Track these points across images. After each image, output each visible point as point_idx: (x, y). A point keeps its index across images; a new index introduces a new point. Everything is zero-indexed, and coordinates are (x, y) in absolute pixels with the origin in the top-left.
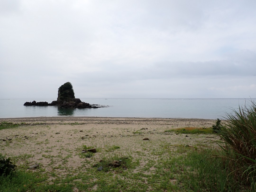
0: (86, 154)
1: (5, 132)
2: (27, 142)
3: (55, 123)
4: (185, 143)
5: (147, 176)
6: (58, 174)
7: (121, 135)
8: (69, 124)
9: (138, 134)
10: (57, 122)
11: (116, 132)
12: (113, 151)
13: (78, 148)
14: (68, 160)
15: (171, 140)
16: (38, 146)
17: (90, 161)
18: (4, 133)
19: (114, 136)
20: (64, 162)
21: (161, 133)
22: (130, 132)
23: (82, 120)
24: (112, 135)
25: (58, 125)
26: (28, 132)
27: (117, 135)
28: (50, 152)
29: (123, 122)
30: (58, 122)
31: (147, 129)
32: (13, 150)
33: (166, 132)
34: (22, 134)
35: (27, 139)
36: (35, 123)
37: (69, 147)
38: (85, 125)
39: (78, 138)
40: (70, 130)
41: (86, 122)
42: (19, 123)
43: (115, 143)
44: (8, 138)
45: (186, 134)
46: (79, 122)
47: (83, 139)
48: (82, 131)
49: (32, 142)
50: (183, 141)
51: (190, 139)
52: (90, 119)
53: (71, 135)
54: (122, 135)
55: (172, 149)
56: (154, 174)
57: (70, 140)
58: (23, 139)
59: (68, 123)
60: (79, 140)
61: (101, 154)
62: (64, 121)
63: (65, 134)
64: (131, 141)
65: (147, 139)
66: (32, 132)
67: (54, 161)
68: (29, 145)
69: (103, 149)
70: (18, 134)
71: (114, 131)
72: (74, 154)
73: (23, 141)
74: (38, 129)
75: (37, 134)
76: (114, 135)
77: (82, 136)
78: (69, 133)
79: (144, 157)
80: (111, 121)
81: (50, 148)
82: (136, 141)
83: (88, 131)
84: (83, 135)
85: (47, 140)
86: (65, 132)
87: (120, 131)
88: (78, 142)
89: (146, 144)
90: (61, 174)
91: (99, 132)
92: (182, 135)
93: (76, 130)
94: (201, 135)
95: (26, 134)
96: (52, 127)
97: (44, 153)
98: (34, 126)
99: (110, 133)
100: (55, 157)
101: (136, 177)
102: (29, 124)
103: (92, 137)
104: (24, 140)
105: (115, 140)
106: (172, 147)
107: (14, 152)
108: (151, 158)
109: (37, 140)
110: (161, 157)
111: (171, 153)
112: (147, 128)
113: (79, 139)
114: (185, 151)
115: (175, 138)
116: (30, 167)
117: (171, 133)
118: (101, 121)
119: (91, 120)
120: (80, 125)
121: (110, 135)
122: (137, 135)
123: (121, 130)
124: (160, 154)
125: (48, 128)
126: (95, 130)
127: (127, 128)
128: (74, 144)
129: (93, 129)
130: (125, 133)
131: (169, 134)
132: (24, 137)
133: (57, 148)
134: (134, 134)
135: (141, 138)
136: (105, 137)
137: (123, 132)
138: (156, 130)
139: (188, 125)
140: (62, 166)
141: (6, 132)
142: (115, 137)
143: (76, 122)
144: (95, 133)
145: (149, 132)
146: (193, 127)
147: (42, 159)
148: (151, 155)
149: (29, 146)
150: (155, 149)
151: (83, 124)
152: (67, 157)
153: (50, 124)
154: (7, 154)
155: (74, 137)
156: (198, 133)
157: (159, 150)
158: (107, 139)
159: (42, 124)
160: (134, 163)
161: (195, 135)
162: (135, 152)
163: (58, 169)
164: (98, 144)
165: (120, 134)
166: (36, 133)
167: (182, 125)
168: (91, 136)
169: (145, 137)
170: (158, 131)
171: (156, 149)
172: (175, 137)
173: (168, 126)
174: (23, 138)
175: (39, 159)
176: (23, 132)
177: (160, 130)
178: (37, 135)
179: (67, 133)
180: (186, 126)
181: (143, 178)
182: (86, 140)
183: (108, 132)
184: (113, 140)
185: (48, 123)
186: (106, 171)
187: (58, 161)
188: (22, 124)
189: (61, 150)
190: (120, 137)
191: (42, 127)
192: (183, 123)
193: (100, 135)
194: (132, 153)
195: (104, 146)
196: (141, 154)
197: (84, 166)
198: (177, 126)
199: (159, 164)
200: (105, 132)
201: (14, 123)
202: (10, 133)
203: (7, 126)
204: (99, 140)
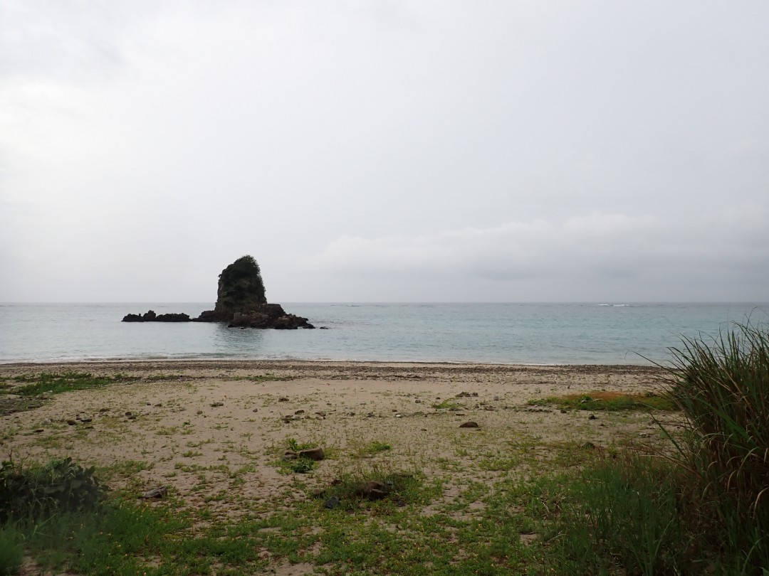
0: (296, 463)
1: (74, 399)
2: (134, 427)
3: (210, 375)
4: (583, 438)
5: (460, 525)
6: (220, 515)
7: (396, 413)
9: (448, 409)
10: (215, 373)
11: (384, 404)
12: (370, 455)
13: (273, 447)
14: (245, 478)
15: (545, 427)
16: (162, 440)
17: (305, 482)
18: (68, 401)
19: (378, 415)
20: (234, 483)
21: (516, 409)
22: (423, 403)
23: (286, 368)
24: (370, 411)
25: (217, 382)
26: (135, 400)
27: (386, 412)
28: (197, 455)
29: (404, 374)
30: (219, 373)
31: (476, 395)
32: (97, 450)
33: (531, 404)
34: (119, 407)
35: (132, 420)
36: (153, 374)
37: (247, 443)
38: (295, 380)
39: (275, 420)
40: (252, 397)
41: (297, 373)
42: (111, 374)
43: (378, 434)
44: (82, 417)
45: (590, 413)
46: (277, 373)
47: (288, 422)
48: (286, 400)
49: (146, 427)
50: (580, 430)
51: (602, 425)
53: (255, 411)
54: (399, 412)
55: (541, 454)
56: (480, 519)
57: (252, 423)
58: (122, 419)
59: (247, 376)
60: (278, 424)
61: (336, 463)
62: (234, 370)
63: (238, 408)
65: (474, 425)
66: (147, 402)
67: (207, 482)
68: (139, 438)
69: (343, 450)
70: (107, 406)
71: (376, 401)
72: (261, 463)
73: (121, 427)
74: (161, 394)
75: (160, 405)
76: (378, 411)
77: (286, 413)
78: (248, 406)
79: (458, 474)
80: (371, 371)
81: (195, 446)
82: (439, 429)
83: (303, 399)
84: (288, 410)
85: (186, 423)
86: (238, 402)
87: (395, 400)
88: (274, 429)
89: (469, 438)
90: (225, 514)
91: (333, 404)
92: (578, 416)
93: (268, 395)
94: (638, 415)
95: (130, 407)
96: (202, 388)
97: (180, 460)
98: (151, 384)
99: (366, 406)
100: (210, 470)
101: (427, 526)
102: (136, 379)
103: (313, 416)
104: (125, 421)
105: (380, 426)
106: (544, 447)
107: (99, 455)
108: (478, 478)
109: (160, 424)
110: (506, 475)
111: (539, 465)
112: (476, 392)
113: (278, 422)
114: (580, 461)
115: (556, 422)
116: (144, 494)
117: (546, 409)
118: (341, 369)
119: (313, 368)
120: (280, 382)
121: (365, 411)
122: (443, 413)
123: (398, 397)
124: (504, 467)
125: (191, 391)
126: (322, 396)
127: (417, 392)
128: (263, 435)
129: (316, 394)
130: (408, 406)
132: (124, 414)
133: (215, 446)
134: (435, 410)
135: (455, 422)
136: (352, 417)
137: (405, 403)
138: (503, 398)
139: (602, 384)
140: (231, 494)
141: (76, 400)
142: (380, 417)
143: (270, 372)
144: (322, 406)
145: (481, 404)
146: (617, 390)
147: (174, 475)
148: (478, 469)
149: (140, 440)
150: (493, 454)
151: (290, 378)
152: (244, 472)
153: (194, 378)
154: (81, 460)
155: (264, 416)
156: (630, 409)
157: (505, 457)
158: (356, 424)
159: (172, 378)
160: (427, 489)
161: (618, 414)
162: (432, 461)
163: (217, 500)
164: (330, 436)
165: (395, 409)
166: (157, 404)
167: (584, 386)
168: (311, 413)
169: (468, 418)
170: (507, 402)
171: (495, 453)
172: (556, 419)
173: (541, 386)
174: (122, 416)
175: (166, 474)
176: (121, 401)
177: (514, 399)
178: (159, 409)
179: (242, 404)
180: (596, 389)
181: (448, 529)
182: (297, 425)
183: (361, 404)
184: (374, 426)
185: (190, 375)
186: (350, 510)
187: (219, 480)
188: (119, 377)
189: (225, 452)
190: (395, 419)
191: (174, 386)
192: (587, 379)
193: (338, 411)
194: (424, 463)
195: (346, 441)
196: (451, 466)
197: (288, 494)
198: (569, 388)
199: (498, 493)
200: (352, 402)
201: (96, 375)
202: (87, 403)
203: (77, 383)
204: (334, 425)
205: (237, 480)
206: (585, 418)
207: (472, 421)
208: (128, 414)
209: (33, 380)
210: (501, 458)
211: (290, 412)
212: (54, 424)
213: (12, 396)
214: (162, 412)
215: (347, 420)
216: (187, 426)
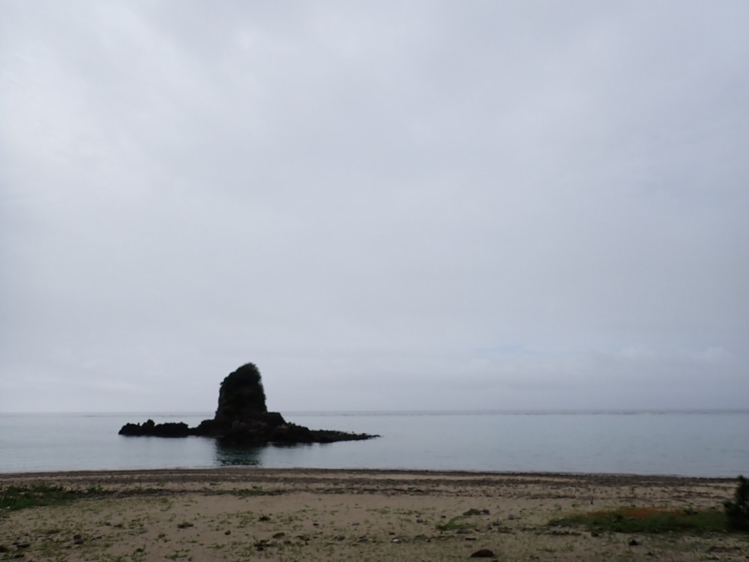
1: (28, 517)
2: (74, 556)
3: (192, 488)
7: (393, 536)
8: (233, 493)
9: (456, 531)
10: (198, 486)
11: (380, 525)
15: (578, 557)
18: (21, 521)
19: (371, 540)
21: (537, 531)
22: (426, 523)
23: (276, 480)
24: (363, 533)
25: (197, 498)
26: (96, 519)
27: (382, 535)
29: (405, 487)
30: (202, 486)
31: (486, 512)
33: (553, 523)
34: (72, 528)
35: (77, 545)
36: (130, 487)
38: (283, 495)
39: (248, 546)
40: (229, 516)
41: (288, 486)
42: (84, 488)
44: (22, 540)
45: (628, 536)
46: (265, 486)
47: (261, 549)
48: (267, 519)
49: (88, 556)
51: (650, 554)
52: (303, 476)
53: (228, 533)
54: (397, 535)
57: (219, 551)
58: (66, 544)
59: (231, 490)
60: (248, 553)
62: (220, 483)
63: (209, 529)
65: (489, 554)
66: (108, 521)
70: (59, 527)
71: (371, 520)
74: (128, 511)
75: (120, 526)
76: (372, 533)
77: (263, 536)
78: (221, 526)
80: (368, 484)
83: (287, 518)
84: (265, 534)
85: (139, 550)
86: (212, 521)
87: (393, 519)
91: (321, 524)
92: (614, 540)
93: (248, 512)
94: (688, 539)
95: (86, 527)
96: (178, 504)
98: (123, 499)
99: (359, 527)
102: (109, 493)
103: (293, 541)
104: (68, 547)
105: (373, 554)
109: (108, 551)
112: (487, 508)
113: (249, 549)
115: (590, 549)
117: (571, 531)
118: (336, 482)
119: (306, 480)
120: (266, 497)
121: (356, 534)
122: (450, 537)
123: (396, 515)
125: (165, 507)
126: (309, 515)
127: (419, 510)
129: (304, 511)
130: (409, 527)
131: (567, 533)
132: (72, 537)
134: (439, 532)
135: (465, 549)
136: (339, 542)
137: (405, 523)
138: (519, 516)
139: (628, 499)
141: (30, 519)
142: (374, 542)
143: (258, 485)
144: (307, 527)
145: (494, 524)
146: (647, 506)
151: (279, 492)
153: (173, 492)
155: (236, 540)
156: (674, 530)
158: (343, 552)
159: (150, 492)
161: (662, 537)
165: (393, 531)
166: (117, 524)
167: (608, 501)
168: (293, 536)
169: (480, 544)
170: (524, 521)
172: (589, 545)
173: (560, 502)
174: (69, 540)
176: (80, 522)
177: (531, 518)
178: (117, 531)
179: (216, 524)
180: (622, 504)
182: (271, 554)
183: (354, 525)
184: (365, 556)
185: (170, 488)
188: (92, 491)
190: (390, 545)
191: (148, 501)
192: (610, 493)
193: (324, 534)
198: (592, 503)
200: (343, 522)
201: (69, 489)
202: (40, 522)
203: (42, 498)
204: (316, 554)
206: (624, 542)
207: (486, 548)
208: (77, 537)
211: (268, 536)
214: (118, 535)
215: (335, 547)
216: (139, 554)
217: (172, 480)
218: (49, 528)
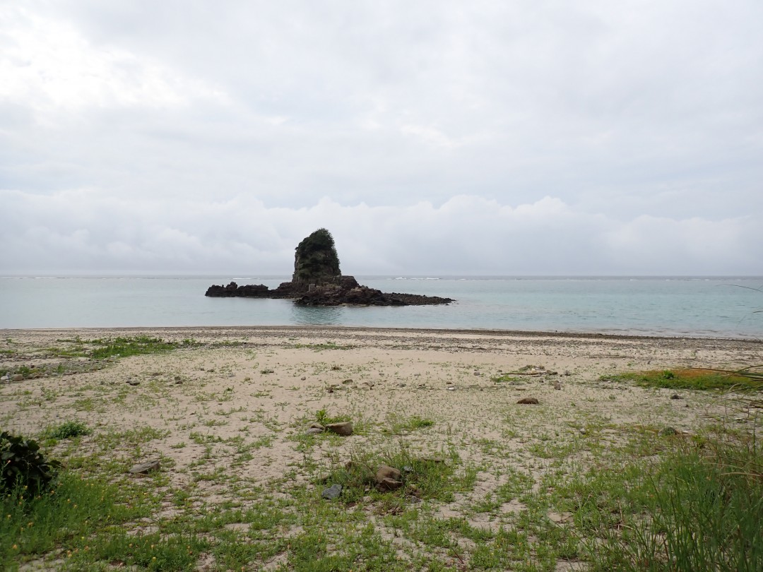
1: (136, 362)
2: (176, 393)
3: (273, 343)
4: (664, 421)
5: (482, 537)
6: (197, 500)
7: (450, 385)
8: (310, 347)
9: (509, 383)
10: (278, 340)
11: (439, 376)
12: (406, 432)
13: (304, 418)
14: (254, 455)
15: (616, 407)
16: (196, 407)
17: (317, 463)
18: (130, 365)
19: (429, 387)
20: (239, 460)
21: (587, 385)
22: (483, 375)
23: (349, 337)
24: (422, 382)
25: (277, 350)
26: (192, 365)
27: (440, 384)
28: (219, 425)
29: (469, 345)
30: (282, 341)
32: (127, 415)
33: (603, 379)
34: (173, 371)
35: (177, 385)
36: (219, 340)
37: (280, 413)
38: (355, 350)
39: (320, 389)
40: (305, 365)
41: (359, 342)
42: (179, 340)
43: (423, 408)
44: (133, 380)
45: (672, 391)
46: (338, 342)
47: (332, 392)
48: (338, 369)
49: (186, 392)
50: (659, 412)
51: (687, 406)
52: (374, 334)
53: (304, 379)
54: (454, 384)
55: (609, 439)
56: (509, 528)
57: (296, 392)
58: (169, 384)
59: (308, 344)
60: (320, 394)
61: (363, 440)
62: (298, 338)
63: (287, 375)
64: (477, 403)
65: (534, 402)
66: (202, 367)
67: (211, 456)
68: (174, 403)
70: (162, 370)
71: (432, 372)
72: (281, 436)
73: (164, 391)
74: (219, 359)
75: (212, 371)
76: (431, 383)
77: (332, 382)
78: (298, 373)
79: (500, 460)
80: (434, 342)
81: (224, 414)
82: (493, 404)
83: (356, 368)
84: (335, 379)
85: (229, 390)
86: (291, 369)
88: (314, 398)
89: (525, 416)
90: (204, 499)
91: (386, 374)
92: (658, 394)
93: (322, 363)
94: (731, 396)
95: (184, 371)
96: (261, 355)
97: (200, 429)
98: (214, 350)
99: (420, 377)
100: (224, 442)
101: (433, 537)
102: (201, 345)
103: (360, 386)
104: (171, 386)
105: (429, 399)
106: (614, 431)
107: (124, 420)
108: (525, 467)
109: (203, 389)
110: (559, 465)
111: (604, 454)
112: (543, 365)
113: (321, 391)
114: (658, 450)
115: (631, 401)
116: (135, 468)
117: (620, 385)
118: (404, 340)
119: (377, 338)
120: (339, 350)
121: (417, 382)
122: (502, 387)
123: (456, 369)
124: (560, 455)
125: (249, 357)
126: (377, 366)
127: (478, 364)
128: (300, 405)
129: (372, 363)
130: (466, 378)
131: (615, 387)
132: (173, 378)
133: (244, 415)
134: (493, 383)
135: (514, 398)
136: (400, 389)
137: (463, 375)
138: (573, 372)
139: (687, 360)
140: (229, 473)
142: (432, 389)
143: (332, 341)
144: (374, 375)
146: (704, 366)
147: (183, 446)
148: (528, 454)
149: (174, 406)
151: (350, 347)
152: (257, 446)
153: (256, 345)
154: (100, 425)
155: (310, 384)
156: (721, 388)
157: (563, 441)
158: (403, 396)
159: (236, 344)
160: (456, 479)
161: (707, 393)
162: (475, 442)
163: (207, 479)
164: (373, 409)
165: (450, 381)
166: (210, 369)
167: (668, 360)
168: (360, 383)
169: (529, 394)
170: (577, 377)
171: (552, 435)
173: (618, 361)
174: (171, 381)
175: (176, 444)
176: (178, 367)
177: (584, 374)
178: (210, 374)
179: (292, 372)
180: (681, 365)
182: (340, 395)
183: (415, 375)
184: (421, 399)
185: (254, 342)
186: (351, 503)
187: (225, 454)
188: (187, 342)
189: (252, 421)
190: (446, 392)
191: (235, 352)
192: (670, 354)
193: (388, 382)
194: (464, 445)
195: (385, 415)
196: (495, 450)
197: (292, 476)
198: (649, 363)
199: (543, 491)
200: (407, 372)
201: (167, 341)
202: (145, 367)
203: (145, 347)
204: (379, 397)
205: (244, 456)
206: (667, 397)
207: (532, 397)
208: (177, 378)
209: (106, 344)
210: (558, 443)
211: (338, 382)
212: (104, 387)
213: (82, 359)
214: (211, 377)
215: (396, 392)
216: (229, 392)
217: (255, 335)
218: (153, 371)
